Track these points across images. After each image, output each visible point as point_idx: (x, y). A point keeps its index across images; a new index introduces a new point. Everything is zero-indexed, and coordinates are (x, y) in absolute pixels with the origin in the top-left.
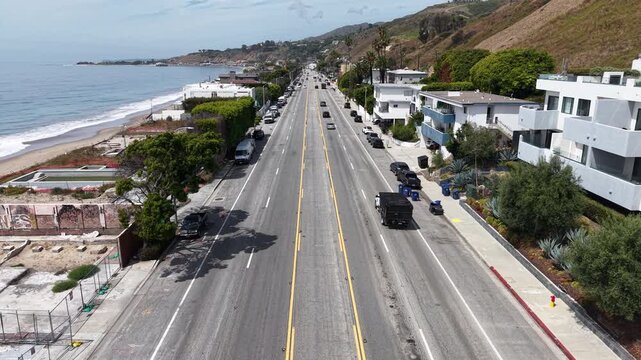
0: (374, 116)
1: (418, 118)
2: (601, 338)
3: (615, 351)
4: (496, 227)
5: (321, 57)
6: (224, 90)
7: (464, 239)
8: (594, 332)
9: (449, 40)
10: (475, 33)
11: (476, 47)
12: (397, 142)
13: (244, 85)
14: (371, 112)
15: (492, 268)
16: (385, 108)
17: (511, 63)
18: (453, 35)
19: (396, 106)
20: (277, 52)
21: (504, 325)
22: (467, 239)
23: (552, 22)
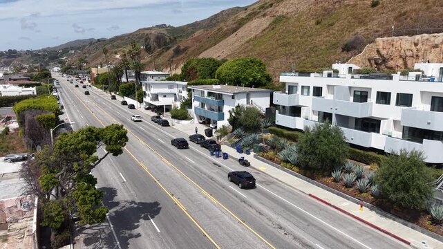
0: (144, 104)
1: (188, 104)
2: (400, 222)
3: (413, 228)
4: (291, 169)
5: (62, 63)
6: (8, 89)
7: (277, 179)
8: (394, 220)
9: (171, 51)
10: (189, 47)
11: (201, 56)
12: (176, 121)
13: (21, 85)
14: (141, 101)
15: (310, 195)
16: (156, 97)
17: (245, 66)
18: (173, 48)
19: (165, 96)
20: (20, 58)
21: (351, 229)
22: (279, 179)
23: (248, 42)
